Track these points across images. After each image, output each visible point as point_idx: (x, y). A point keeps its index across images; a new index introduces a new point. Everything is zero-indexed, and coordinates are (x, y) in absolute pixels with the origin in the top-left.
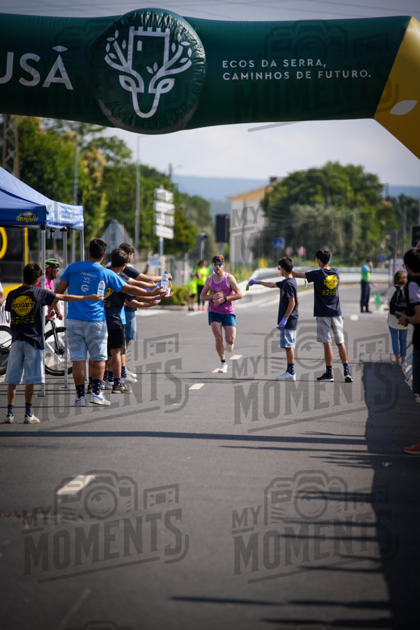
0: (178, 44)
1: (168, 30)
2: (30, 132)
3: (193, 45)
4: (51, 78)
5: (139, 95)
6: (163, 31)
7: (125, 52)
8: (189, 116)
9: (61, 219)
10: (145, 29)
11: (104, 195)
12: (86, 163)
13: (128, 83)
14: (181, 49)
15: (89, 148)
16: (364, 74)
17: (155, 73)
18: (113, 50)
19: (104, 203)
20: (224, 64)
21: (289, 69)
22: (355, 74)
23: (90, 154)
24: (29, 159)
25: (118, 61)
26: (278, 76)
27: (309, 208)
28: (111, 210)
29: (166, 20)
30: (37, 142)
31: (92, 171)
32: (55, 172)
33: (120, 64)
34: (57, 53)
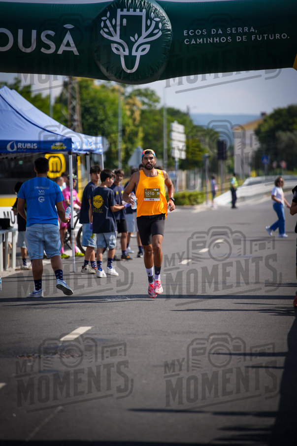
0: (151, 20)
1: (144, 10)
2: (87, 87)
3: (162, 20)
4: (63, 48)
5: (125, 57)
6: (141, 11)
7: (114, 27)
8: (161, 70)
9: (85, 147)
10: (128, 10)
11: (141, 129)
12: (127, 107)
13: (117, 49)
14: (154, 23)
15: (130, 97)
16: (284, 36)
17: (136, 41)
18: (106, 26)
19: (141, 135)
20: (185, 33)
21: (231, 34)
22: (278, 37)
23: (130, 101)
24: (87, 106)
25: (110, 34)
26: (223, 40)
27: (289, 134)
28: (145, 139)
29: (143, 3)
30: (93, 94)
31: (132, 112)
32: (105, 114)
33: (112, 36)
34: (66, 30)
